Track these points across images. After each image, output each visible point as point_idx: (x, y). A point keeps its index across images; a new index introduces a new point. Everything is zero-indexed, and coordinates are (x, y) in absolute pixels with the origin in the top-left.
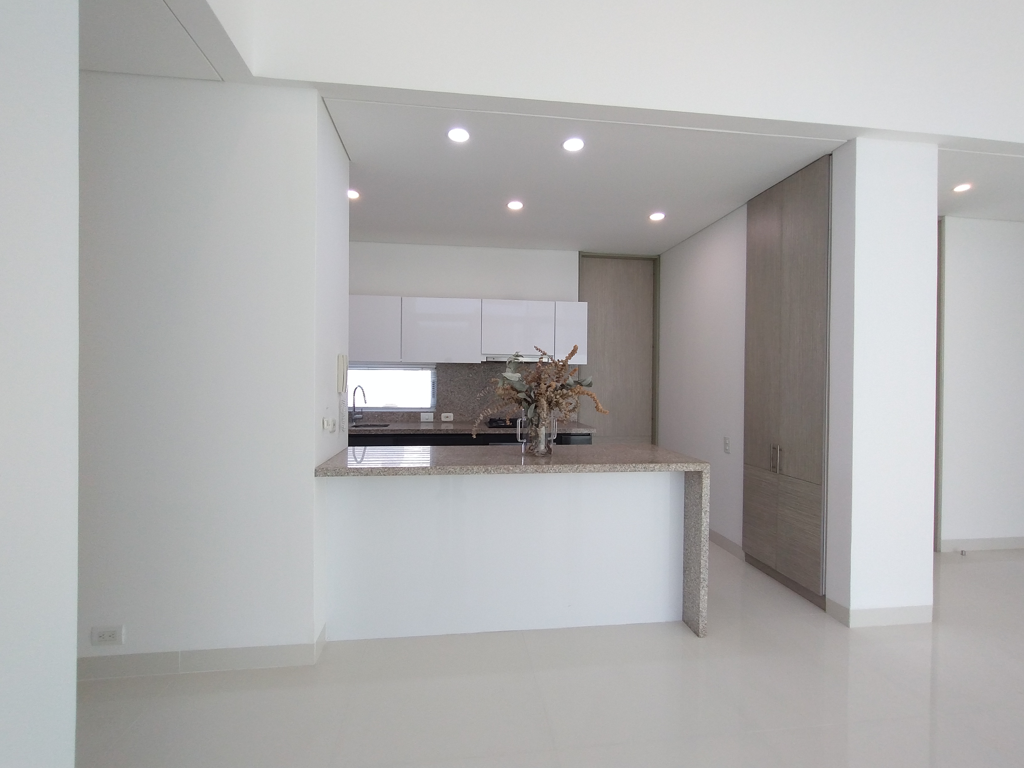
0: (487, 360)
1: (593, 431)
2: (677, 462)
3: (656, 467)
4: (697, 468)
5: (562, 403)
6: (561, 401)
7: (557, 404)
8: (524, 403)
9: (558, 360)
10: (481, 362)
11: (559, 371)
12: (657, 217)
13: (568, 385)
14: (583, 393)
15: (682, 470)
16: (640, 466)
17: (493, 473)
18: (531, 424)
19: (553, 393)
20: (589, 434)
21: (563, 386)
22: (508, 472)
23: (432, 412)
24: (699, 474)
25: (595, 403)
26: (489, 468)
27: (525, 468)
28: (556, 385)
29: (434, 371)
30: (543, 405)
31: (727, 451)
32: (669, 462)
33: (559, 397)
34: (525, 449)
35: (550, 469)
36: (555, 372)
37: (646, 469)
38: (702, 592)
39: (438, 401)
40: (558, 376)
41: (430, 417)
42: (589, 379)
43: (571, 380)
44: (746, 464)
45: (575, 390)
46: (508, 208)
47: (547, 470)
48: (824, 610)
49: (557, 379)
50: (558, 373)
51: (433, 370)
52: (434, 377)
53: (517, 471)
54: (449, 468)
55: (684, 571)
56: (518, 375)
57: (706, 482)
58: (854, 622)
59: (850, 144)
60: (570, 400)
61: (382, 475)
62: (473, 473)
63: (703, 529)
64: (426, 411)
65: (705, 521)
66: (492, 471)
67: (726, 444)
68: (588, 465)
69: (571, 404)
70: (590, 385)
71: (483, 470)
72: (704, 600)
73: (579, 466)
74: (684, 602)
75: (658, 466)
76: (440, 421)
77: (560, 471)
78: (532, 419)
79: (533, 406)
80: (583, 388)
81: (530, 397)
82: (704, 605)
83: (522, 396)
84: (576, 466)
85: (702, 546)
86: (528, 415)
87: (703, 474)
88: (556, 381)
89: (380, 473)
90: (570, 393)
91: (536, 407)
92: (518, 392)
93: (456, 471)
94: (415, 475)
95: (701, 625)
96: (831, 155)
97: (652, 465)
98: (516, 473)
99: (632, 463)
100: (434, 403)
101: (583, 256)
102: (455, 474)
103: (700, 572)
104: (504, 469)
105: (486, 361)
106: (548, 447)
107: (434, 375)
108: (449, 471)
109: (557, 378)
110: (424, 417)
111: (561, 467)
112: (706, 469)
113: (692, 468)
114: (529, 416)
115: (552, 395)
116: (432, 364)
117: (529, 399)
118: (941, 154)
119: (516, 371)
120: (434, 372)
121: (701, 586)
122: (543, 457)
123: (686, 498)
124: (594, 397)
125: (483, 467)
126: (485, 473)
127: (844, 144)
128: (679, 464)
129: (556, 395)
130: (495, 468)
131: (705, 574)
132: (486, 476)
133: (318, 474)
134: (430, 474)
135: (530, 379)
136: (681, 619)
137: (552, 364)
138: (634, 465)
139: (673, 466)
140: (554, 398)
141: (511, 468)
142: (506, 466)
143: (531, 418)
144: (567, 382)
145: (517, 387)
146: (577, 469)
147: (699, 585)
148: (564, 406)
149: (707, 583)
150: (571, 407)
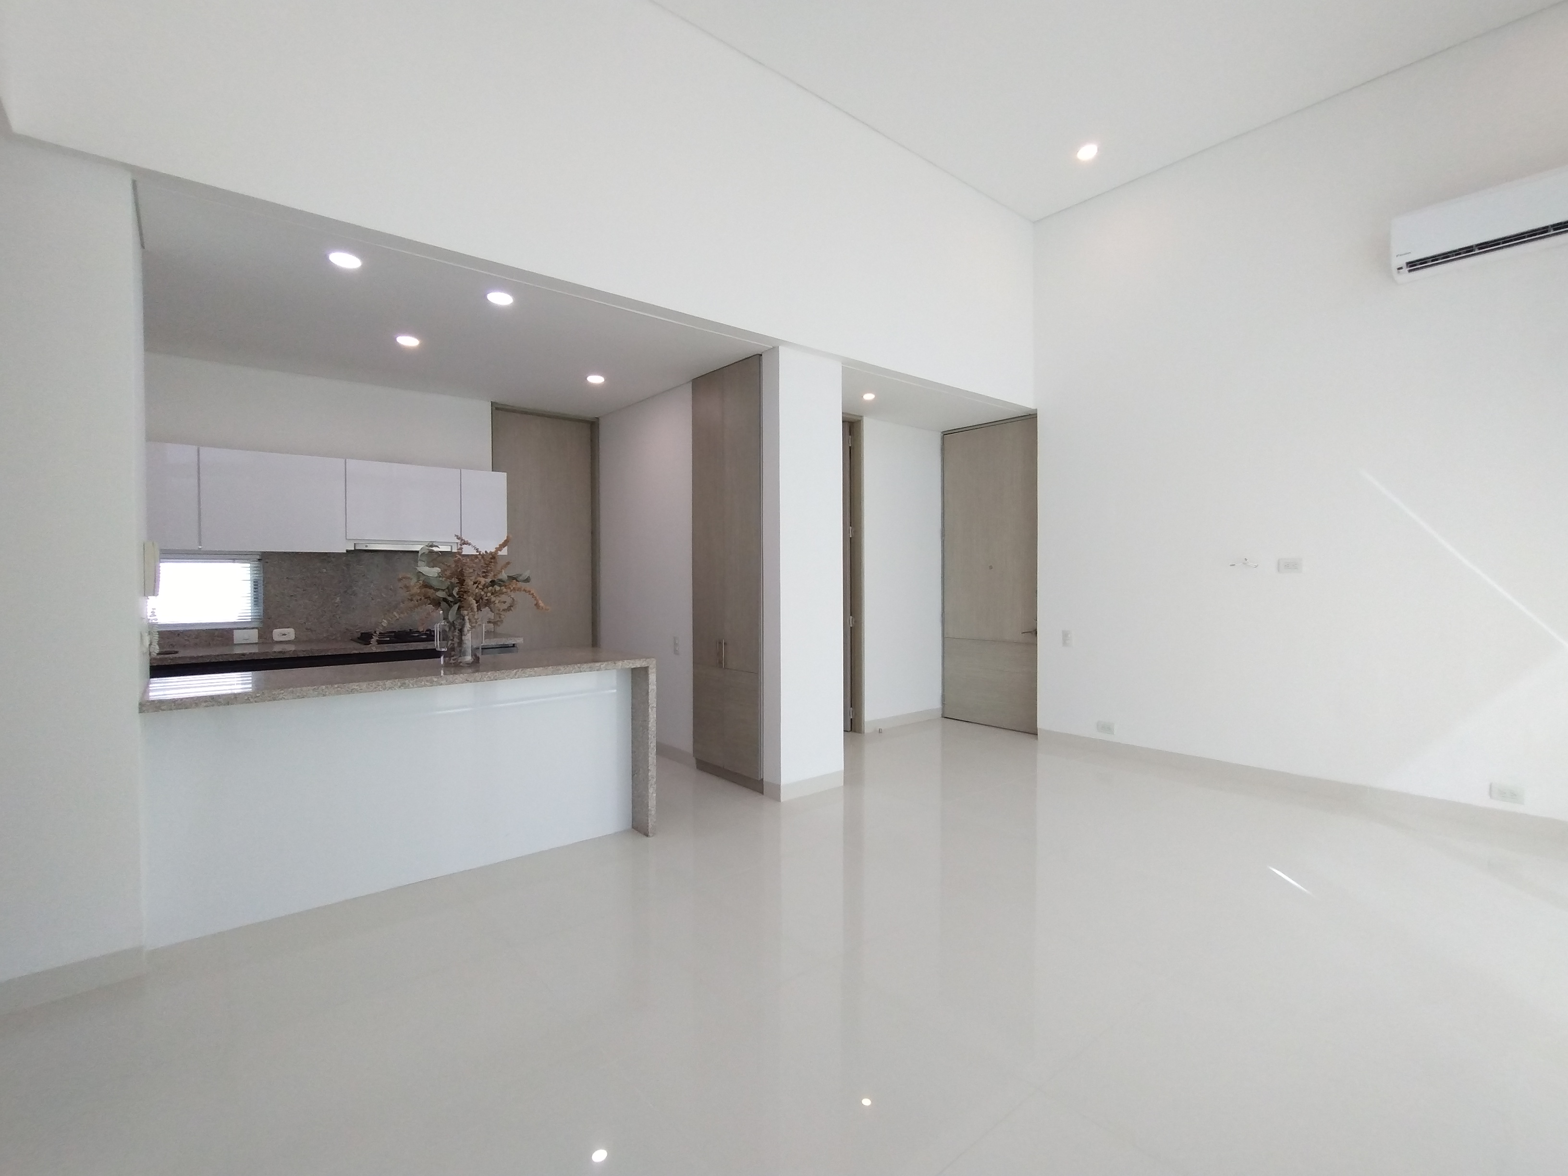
0: (357, 548)
1: (519, 641)
2: (623, 660)
3: (602, 666)
4: (643, 664)
5: (495, 601)
6: (493, 599)
7: (488, 603)
8: (444, 604)
9: (486, 552)
10: (347, 551)
11: (486, 564)
12: (596, 379)
13: (501, 580)
14: (519, 589)
15: (628, 667)
16: (585, 666)
17: (412, 686)
18: (453, 628)
19: (482, 589)
20: (514, 644)
21: (493, 583)
22: (431, 684)
23: (256, 628)
24: (646, 669)
25: (535, 600)
26: (407, 681)
27: (452, 678)
28: (485, 581)
29: (257, 563)
30: (472, 604)
31: (676, 652)
32: (614, 660)
33: (490, 595)
34: (444, 661)
35: (483, 676)
36: (482, 566)
37: (591, 669)
38: (651, 790)
39: (265, 610)
40: (485, 570)
41: (253, 636)
42: (526, 574)
43: (504, 576)
44: (695, 663)
45: (510, 586)
46: (397, 342)
47: (480, 679)
48: (762, 793)
49: (484, 574)
50: (485, 567)
51: (254, 562)
52: (256, 574)
53: (442, 682)
54: (352, 685)
55: (633, 775)
56: (437, 570)
57: (652, 677)
58: (784, 796)
59: (774, 350)
60: (504, 598)
61: (251, 702)
62: (384, 689)
63: (650, 726)
64: (241, 626)
65: (652, 717)
66: (411, 685)
67: (676, 644)
68: (529, 669)
69: (505, 602)
70: (527, 580)
71: (399, 684)
72: (653, 798)
73: (518, 671)
74: (633, 807)
75: (604, 665)
76: (270, 641)
77: (495, 678)
78: (455, 622)
79: (456, 606)
80: (520, 584)
81: (451, 595)
82: (652, 802)
83: (441, 594)
84: (515, 671)
85: (650, 743)
86: (449, 617)
87: (649, 669)
88: (483, 577)
89: (250, 700)
90: (505, 590)
91: (459, 608)
92: (437, 590)
93: (361, 688)
94: (303, 698)
95: (650, 824)
96: (761, 355)
97: (598, 664)
98: (441, 684)
99: (576, 664)
100: (256, 614)
101: (497, 409)
102: (361, 692)
103: (648, 770)
104: (427, 681)
105: (353, 549)
106: (476, 655)
107: (256, 570)
108: (353, 689)
109: (484, 572)
110: (238, 636)
111: (497, 674)
112: (652, 664)
113: (638, 664)
114: (451, 618)
115: (482, 593)
116: (252, 553)
117: (450, 599)
118: (844, 370)
119: (432, 563)
120: (257, 565)
121: (649, 784)
122: (469, 666)
123: (633, 698)
124: (533, 594)
125: (398, 681)
126: (402, 688)
127: (770, 349)
128: (625, 661)
129: (486, 593)
130: (415, 680)
131: (653, 772)
132: (403, 691)
133: (144, 708)
134: (324, 695)
135: (448, 573)
136: (630, 826)
137: (478, 556)
138: (579, 665)
139: (620, 664)
140: (485, 595)
141: (435, 680)
142: (428, 678)
143: (453, 622)
144: (500, 577)
145: (435, 583)
146: (516, 674)
147: (648, 784)
148: (498, 605)
149: (655, 780)
150: (505, 606)
